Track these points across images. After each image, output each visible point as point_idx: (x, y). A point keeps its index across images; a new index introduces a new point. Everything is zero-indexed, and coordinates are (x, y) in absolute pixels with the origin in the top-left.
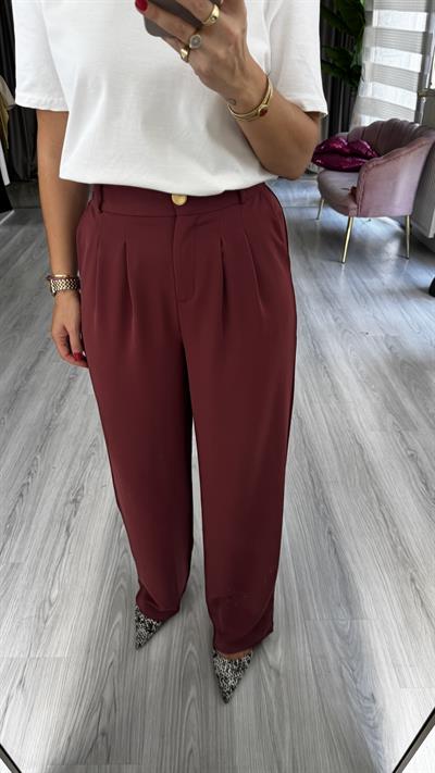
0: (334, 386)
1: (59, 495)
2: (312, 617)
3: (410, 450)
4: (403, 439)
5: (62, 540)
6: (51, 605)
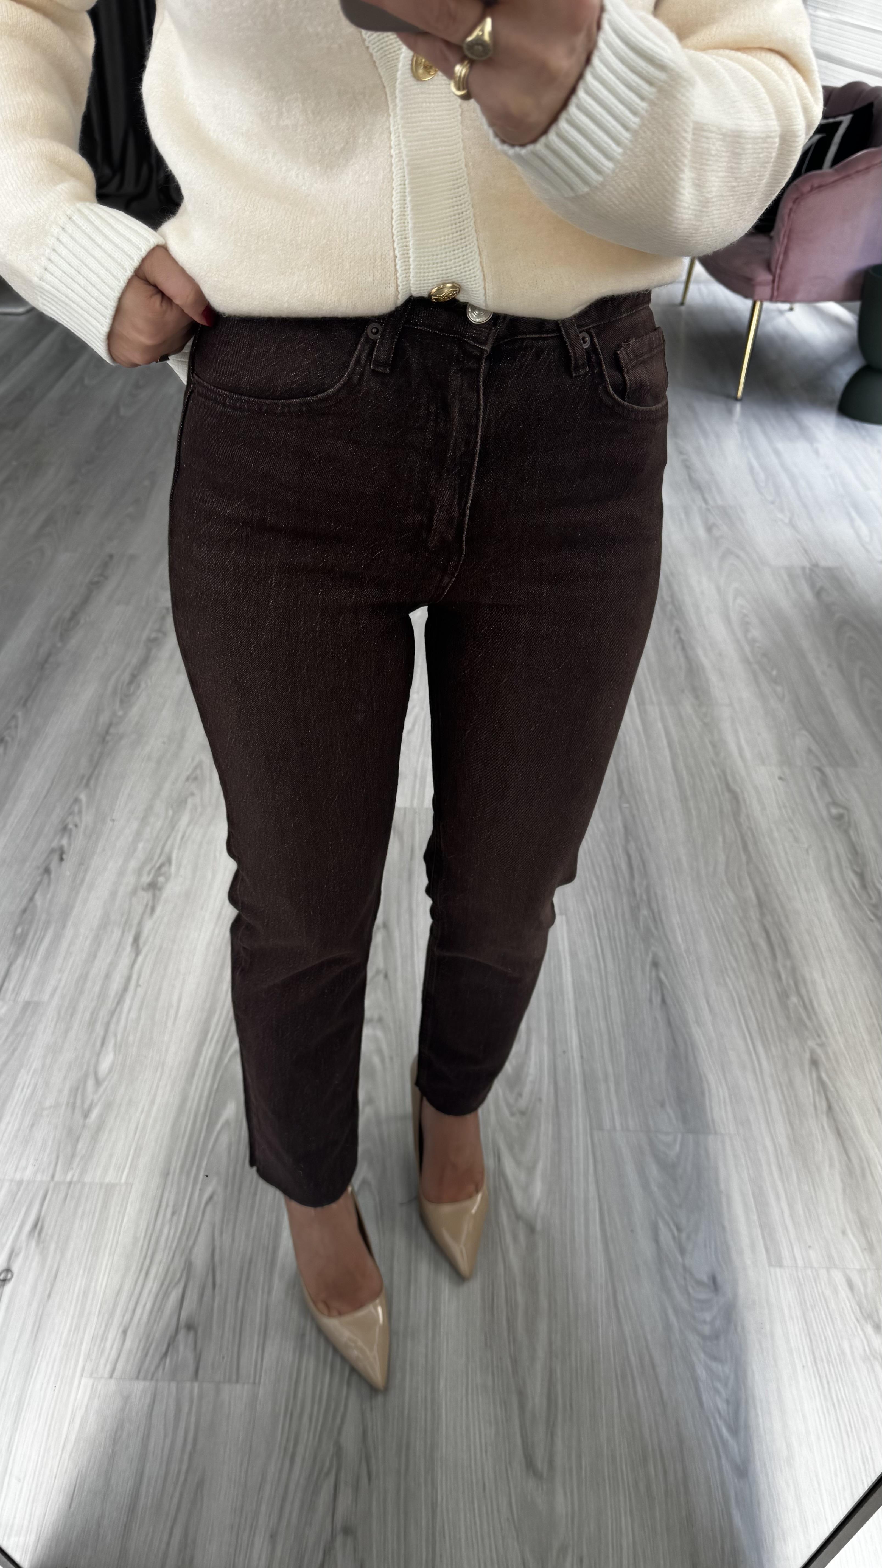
0: (692, 669)
1: (121, 873)
2: (607, 1125)
3: (837, 804)
4: (824, 781)
5: (125, 959)
6: (98, 1083)
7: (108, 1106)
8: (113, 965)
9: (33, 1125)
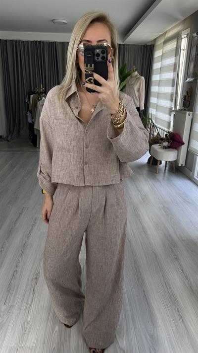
0: (143, 228)
1: (29, 276)
2: (137, 327)
3: (175, 255)
4: (172, 251)
5: (32, 295)
6: (28, 323)
7: (30, 328)
8: (29, 296)
9: (14, 333)
